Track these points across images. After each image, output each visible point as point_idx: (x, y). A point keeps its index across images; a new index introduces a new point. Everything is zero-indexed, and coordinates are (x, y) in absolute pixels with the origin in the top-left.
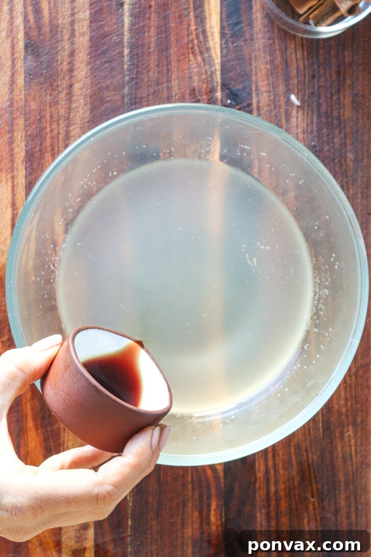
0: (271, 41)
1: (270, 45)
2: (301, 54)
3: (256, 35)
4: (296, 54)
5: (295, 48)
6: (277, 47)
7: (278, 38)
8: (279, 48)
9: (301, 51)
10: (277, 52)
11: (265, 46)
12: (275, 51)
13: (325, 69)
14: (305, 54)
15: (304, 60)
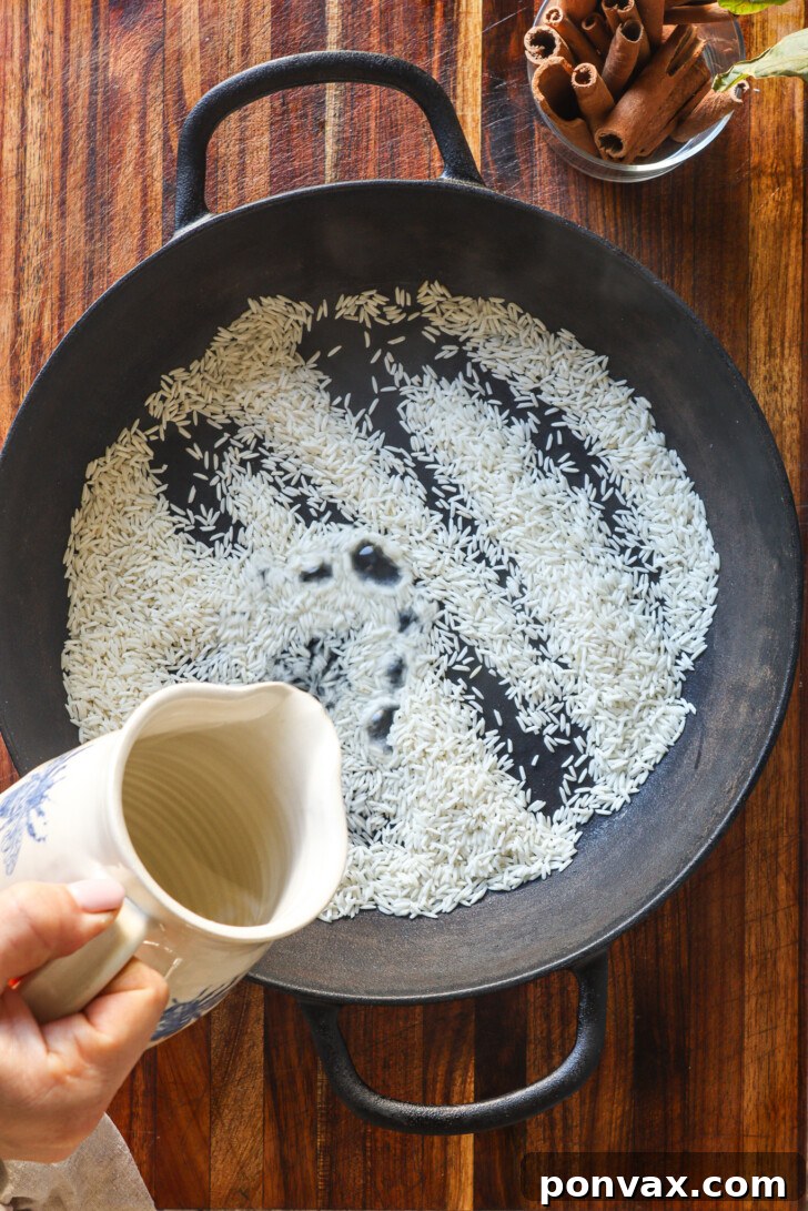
0: (563, 188)
1: (562, 194)
2: (611, 209)
3: (538, 178)
4: (604, 209)
5: (603, 199)
6: (573, 198)
7: (575, 183)
8: (576, 201)
9: (611, 205)
10: (573, 206)
11: (553, 196)
12: (569, 204)
13: (650, 234)
14: (619, 210)
15: (616, 219)
